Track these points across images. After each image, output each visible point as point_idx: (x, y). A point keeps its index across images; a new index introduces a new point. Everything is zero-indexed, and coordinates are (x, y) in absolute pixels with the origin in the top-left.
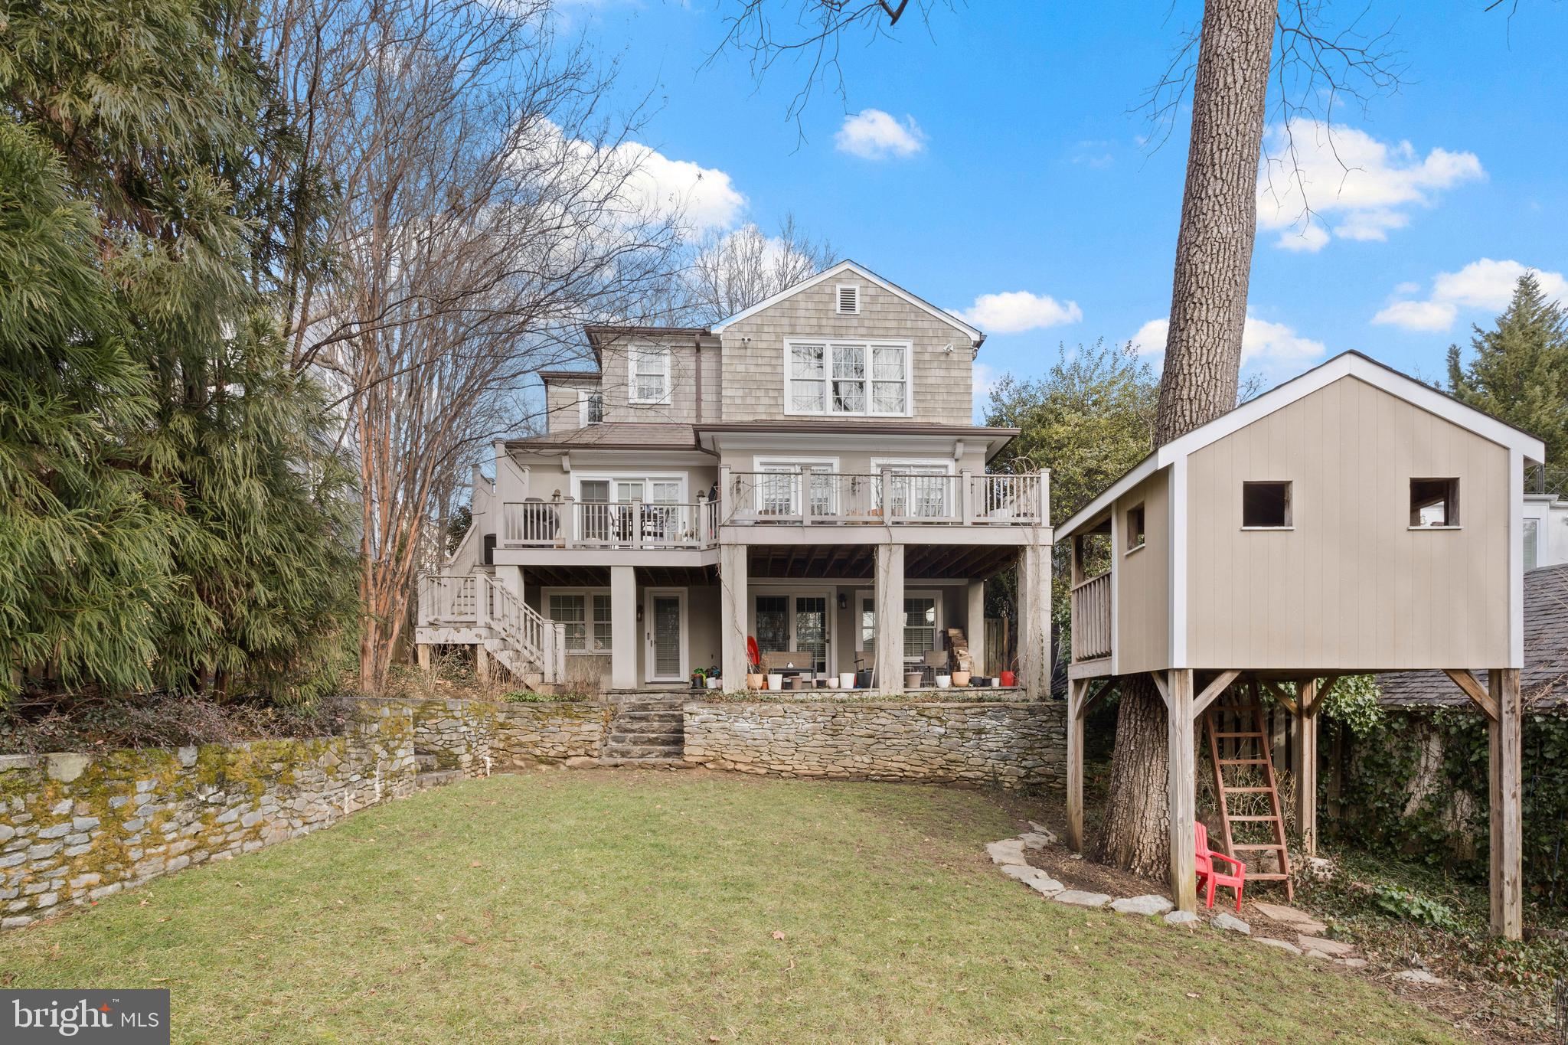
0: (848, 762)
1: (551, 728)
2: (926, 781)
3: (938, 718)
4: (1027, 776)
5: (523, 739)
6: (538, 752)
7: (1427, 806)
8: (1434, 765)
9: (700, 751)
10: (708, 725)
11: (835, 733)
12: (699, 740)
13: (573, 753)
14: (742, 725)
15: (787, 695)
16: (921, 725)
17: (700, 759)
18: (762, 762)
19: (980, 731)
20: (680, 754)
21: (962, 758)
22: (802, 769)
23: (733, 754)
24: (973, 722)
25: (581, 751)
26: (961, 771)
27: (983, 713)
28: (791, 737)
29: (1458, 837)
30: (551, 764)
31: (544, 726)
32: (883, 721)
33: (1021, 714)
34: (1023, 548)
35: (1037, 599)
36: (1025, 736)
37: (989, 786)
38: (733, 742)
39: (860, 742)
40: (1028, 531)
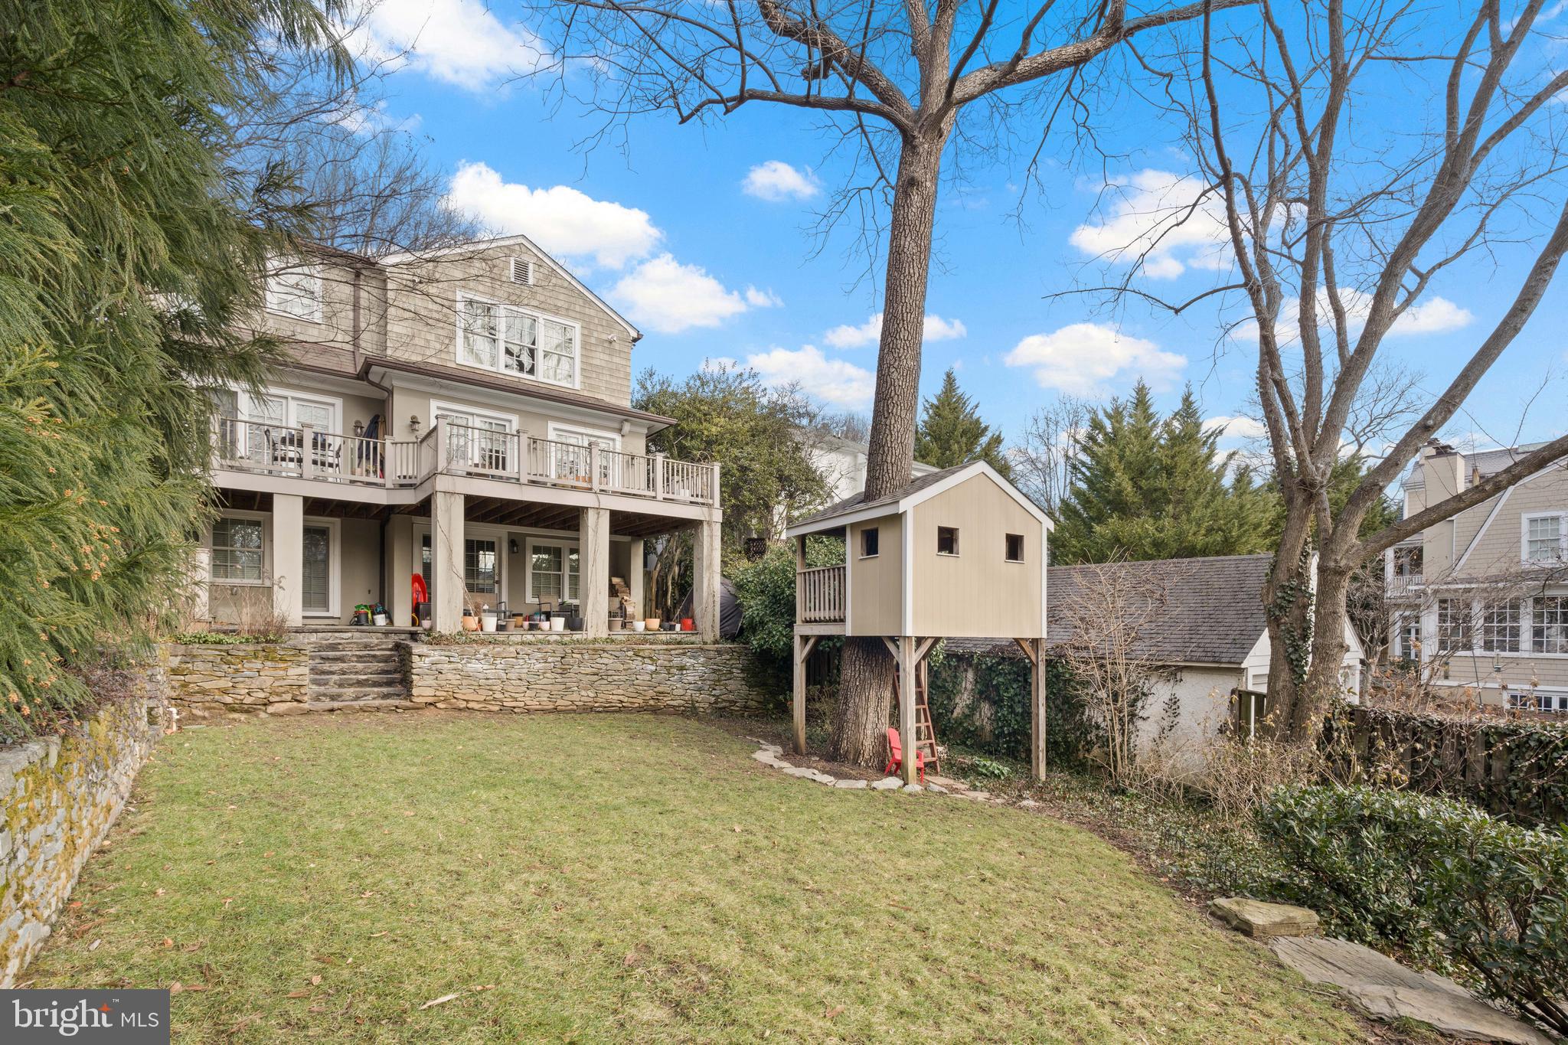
0: (575, 697)
1: (247, 673)
2: (641, 710)
3: (650, 658)
4: (716, 702)
5: (207, 686)
6: (228, 699)
7: (967, 711)
8: (969, 687)
9: (430, 692)
10: (439, 666)
11: (564, 672)
12: (430, 681)
13: (277, 699)
14: (474, 666)
15: (501, 637)
16: (637, 664)
17: (430, 700)
18: (495, 699)
19: (682, 668)
20: (409, 696)
21: (668, 690)
22: (534, 704)
23: (465, 693)
24: (677, 661)
25: (288, 697)
26: (667, 700)
27: (684, 654)
28: (523, 676)
29: (982, 728)
30: (247, 712)
31: (237, 671)
32: (605, 661)
33: (712, 654)
34: (701, 522)
35: (711, 565)
36: (714, 671)
37: (689, 711)
38: (465, 682)
39: (586, 679)
40: (705, 509)
